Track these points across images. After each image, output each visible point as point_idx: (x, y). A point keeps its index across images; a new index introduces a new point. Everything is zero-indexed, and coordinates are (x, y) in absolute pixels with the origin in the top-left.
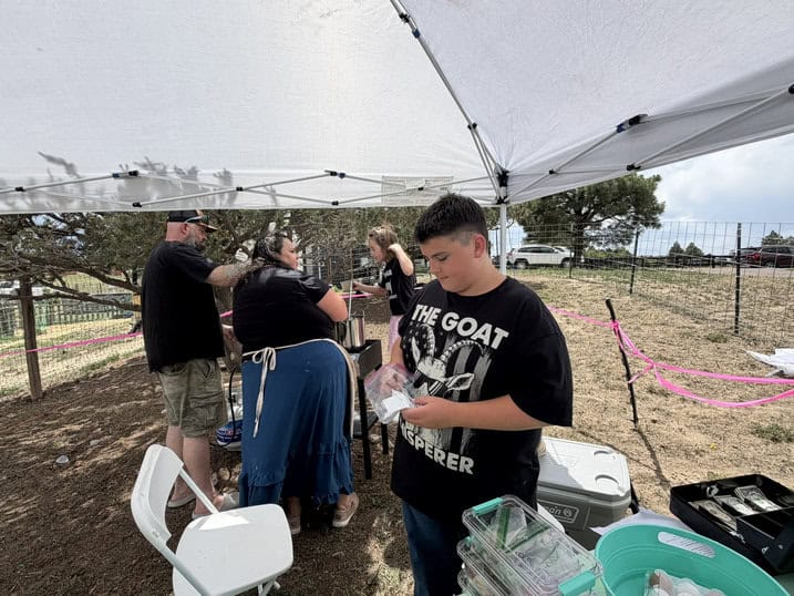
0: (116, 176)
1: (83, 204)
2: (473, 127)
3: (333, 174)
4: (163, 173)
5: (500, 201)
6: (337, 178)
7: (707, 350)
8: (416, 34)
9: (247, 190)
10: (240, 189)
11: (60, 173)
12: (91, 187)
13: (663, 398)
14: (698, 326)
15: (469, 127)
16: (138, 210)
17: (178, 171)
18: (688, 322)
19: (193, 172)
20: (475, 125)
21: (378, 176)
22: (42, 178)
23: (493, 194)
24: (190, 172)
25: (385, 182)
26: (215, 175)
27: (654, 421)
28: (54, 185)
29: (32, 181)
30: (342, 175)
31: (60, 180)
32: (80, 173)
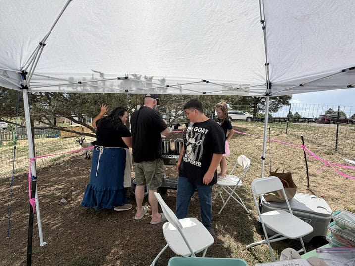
0: (119, 78)
1: (104, 90)
2: (267, 65)
3: (205, 81)
4: (139, 78)
5: (267, 95)
6: (205, 83)
7: (326, 157)
8: (264, 28)
9: (171, 86)
10: (168, 86)
11: (97, 76)
12: (108, 83)
13: (314, 178)
14: (319, 148)
15: (266, 65)
16: (127, 93)
17: (145, 77)
18: (315, 146)
19: (151, 78)
20: (268, 64)
21: (221, 82)
22: (89, 78)
23: (265, 91)
24: (150, 78)
25: (224, 85)
26: (159, 80)
27: (315, 187)
28: (94, 81)
29: (84, 79)
30: (208, 82)
31: (96, 79)
32: (105, 77)
